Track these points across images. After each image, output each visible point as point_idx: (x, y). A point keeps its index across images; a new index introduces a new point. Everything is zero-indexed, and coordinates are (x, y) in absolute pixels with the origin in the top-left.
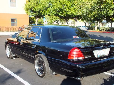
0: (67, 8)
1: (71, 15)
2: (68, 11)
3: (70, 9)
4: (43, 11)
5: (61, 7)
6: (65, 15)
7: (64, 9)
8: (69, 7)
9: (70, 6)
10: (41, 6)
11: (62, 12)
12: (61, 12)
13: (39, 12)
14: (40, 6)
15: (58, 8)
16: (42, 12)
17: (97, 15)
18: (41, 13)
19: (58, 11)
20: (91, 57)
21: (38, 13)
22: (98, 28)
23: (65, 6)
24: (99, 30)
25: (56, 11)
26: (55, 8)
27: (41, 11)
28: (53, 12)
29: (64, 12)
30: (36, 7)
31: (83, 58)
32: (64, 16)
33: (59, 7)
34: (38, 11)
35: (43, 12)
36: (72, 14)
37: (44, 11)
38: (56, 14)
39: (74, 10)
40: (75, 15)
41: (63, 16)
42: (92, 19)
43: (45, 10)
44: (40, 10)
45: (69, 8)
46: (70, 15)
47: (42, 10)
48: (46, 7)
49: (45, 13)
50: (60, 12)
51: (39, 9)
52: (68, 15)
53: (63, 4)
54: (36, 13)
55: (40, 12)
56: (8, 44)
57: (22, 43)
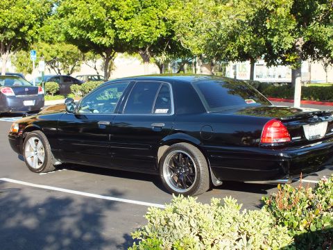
0: (121, 16)
1: (131, 41)
2: (122, 29)
3: (129, 21)
4: (31, 27)
5: (102, 14)
6: (112, 42)
7: (110, 20)
8: (129, 15)
9: (129, 12)
10: (25, 8)
11: (103, 30)
12: (98, 31)
13: (17, 30)
14: (22, 10)
15: (88, 17)
16: (28, 29)
17: (249, 45)
18: (24, 34)
19: (89, 29)
20: (300, 138)
21: (14, 33)
23: (113, 13)
25: (80, 27)
26: (78, 17)
27: (26, 28)
28: (69, 31)
29: (109, 31)
31: (288, 139)
32: (107, 45)
33: (96, 15)
34: (15, 26)
35: (30, 32)
36: (137, 37)
37: (35, 28)
38: (81, 36)
39: (142, 25)
40: (148, 40)
41: (103, 43)
42: (234, 55)
43: (38, 24)
44: (22, 25)
45: (126, 19)
46: (128, 40)
47: (27, 22)
48: (42, 14)
49: (37, 33)
50: (96, 32)
51: (18, 20)
52: (123, 39)
53: (107, 4)
54: (5, 34)
55: (21, 30)
56: (33, 133)
57: (108, 123)
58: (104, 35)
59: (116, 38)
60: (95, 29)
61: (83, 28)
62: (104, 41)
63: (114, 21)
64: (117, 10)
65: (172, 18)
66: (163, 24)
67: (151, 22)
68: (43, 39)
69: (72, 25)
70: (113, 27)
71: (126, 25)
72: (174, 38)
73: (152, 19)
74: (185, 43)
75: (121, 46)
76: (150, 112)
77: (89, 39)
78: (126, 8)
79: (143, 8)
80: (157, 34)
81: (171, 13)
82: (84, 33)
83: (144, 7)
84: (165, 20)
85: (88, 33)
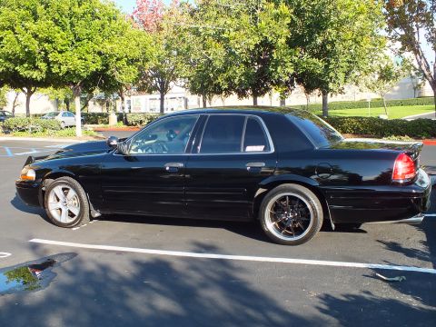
0: (55, 49)
2: (56, 62)
3: (63, 54)
5: (34, 46)
6: (44, 76)
7: (43, 53)
8: (63, 48)
9: (64, 45)
11: (34, 63)
12: (29, 63)
15: (18, 48)
23: (46, 45)
25: (7, 59)
29: (40, 64)
32: (39, 79)
33: (26, 47)
38: (8, 69)
39: (78, 58)
41: (34, 77)
45: (61, 52)
46: (61, 74)
50: (26, 65)
52: (56, 73)
53: (40, 36)
56: (60, 180)
57: (181, 165)
58: (36, 68)
59: (49, 72)
60: (22, 62)
61: (10, 60)
62: (35, 75)
63: (47, 54)
64: (51, 42)
65: (109, 51)
66: (98, 58)
67: (87, 56)
70: (46, 60)
71: (60, 58)
72: (109, 73)
73: (88, 53)
74: (118, 77)
75: (51, 81)
76: (239, 150)
77: (16, 72)
78: (61, 41)
79: (77, 41)
80: (93, 68)
81: (107, 47)
82: (11, 66)
83: (79, 40)
84: (99, 53)
85: (16, 66)
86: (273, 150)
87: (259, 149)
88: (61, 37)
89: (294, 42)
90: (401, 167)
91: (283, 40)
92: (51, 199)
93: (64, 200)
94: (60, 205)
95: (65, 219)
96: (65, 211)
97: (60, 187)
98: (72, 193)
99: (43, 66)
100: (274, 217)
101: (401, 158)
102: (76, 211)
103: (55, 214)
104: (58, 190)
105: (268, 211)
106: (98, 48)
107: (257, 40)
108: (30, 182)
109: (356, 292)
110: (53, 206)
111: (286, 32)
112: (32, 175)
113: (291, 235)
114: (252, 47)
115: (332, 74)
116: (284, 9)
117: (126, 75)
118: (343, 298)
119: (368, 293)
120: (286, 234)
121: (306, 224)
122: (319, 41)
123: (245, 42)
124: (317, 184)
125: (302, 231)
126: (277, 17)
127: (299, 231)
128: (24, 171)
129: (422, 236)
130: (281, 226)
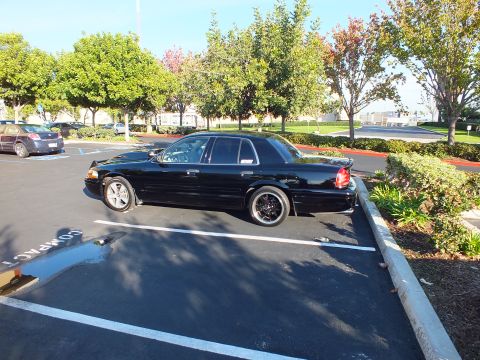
0: (111, 82)
1: (118, 100)
2: (112, 91)
5: (98, 80)
6: (104, 100)
7: (103, 84)
9: (118, 80)
11: (98, 91)
12: (94, 92)
13: (28, 89)
15: (87, 81)
16: (38, 89)
18: (34, 92)
19: (87, 90)
21: (26, 91)
22: (154, 128)
23: (106, 79)
24: (158, 132)
26: (78, 81)
27: (36, 88)
28: (71, 91)
30: (19, 76)
32: (100, 102)
33: (92, 80)
34: (28, 86)
35: (39, 91)
36: (124, 97)
37: (42, 88)
38: (80, 95)
39: (127, 89)
40: (131, 100)
41: (97, 101)
44: (34, 85)
45: (116, 84)
46: (116, 99)
47: (37, 83)
49: (44, 91)
50: (92, 93)
51: (31, 81)
52: (112, 99)
53: (102, 73)
54: (18, 92)
55: (33, 89)
56: (116, 178)
57: (197, 171)
58: (99, 95)
59: (107, 98)
60: (89, 90)
61: (82, 89)
62: (99, 99)
63: (106, 85)
64: (109, 77)
65: (147, 85)
66: (140, 89)
67: (133, 87)
68: (49, 97)
69: (74, 87)
70: (105, 89)
71: (115, 88)
72: (147, 99)
73: (133, 85)
74: (153, 102)
75: (109, 103)
76: (236, 162)
77: (86, 98)
78: (115, 77)
80: (137, 96)
81: (146, 82)
82: (82, 93)
83: (127, 77)
84: (141, 86)
85: (86, 93)
86: (258, 163)
87: (249, 162)
88: (116, 74)
89: (269, 85)
90: (341, 178)
91: (261, 84)
92: (109, 192)
93: (118, 193)
94: (115, 196)
95: (118, 205)
96: (118, 200)
97: (115, 184)
98: (123, 188)
99: (103, 93)
100: (258, 208)
101: (341, 172)
102: (126, 201)
103: (111, 202)
104: (114, 186)
105: (254, 204)
106: (140, 83)
107: (246, 84)
108: (95, 179)
109: (309, 260)
110: (110, 196)
111: (264, 78)
112: (95, 175)
113: (268, 220)
114: (242, 89)
115: (292, 108)
116: (263, 62)
117: (158, 101)
118: (301, 264)
119: (317, 261)
120: (266, 219)
121: (279, 213)
122: (285, 85)
123: (238, 85)
124: (287, 187)
125: (276, 218)
126: (258, 69)
127: (274, 217)
128: (90, 172)
129: (350, 221)
130: (263, 214)
